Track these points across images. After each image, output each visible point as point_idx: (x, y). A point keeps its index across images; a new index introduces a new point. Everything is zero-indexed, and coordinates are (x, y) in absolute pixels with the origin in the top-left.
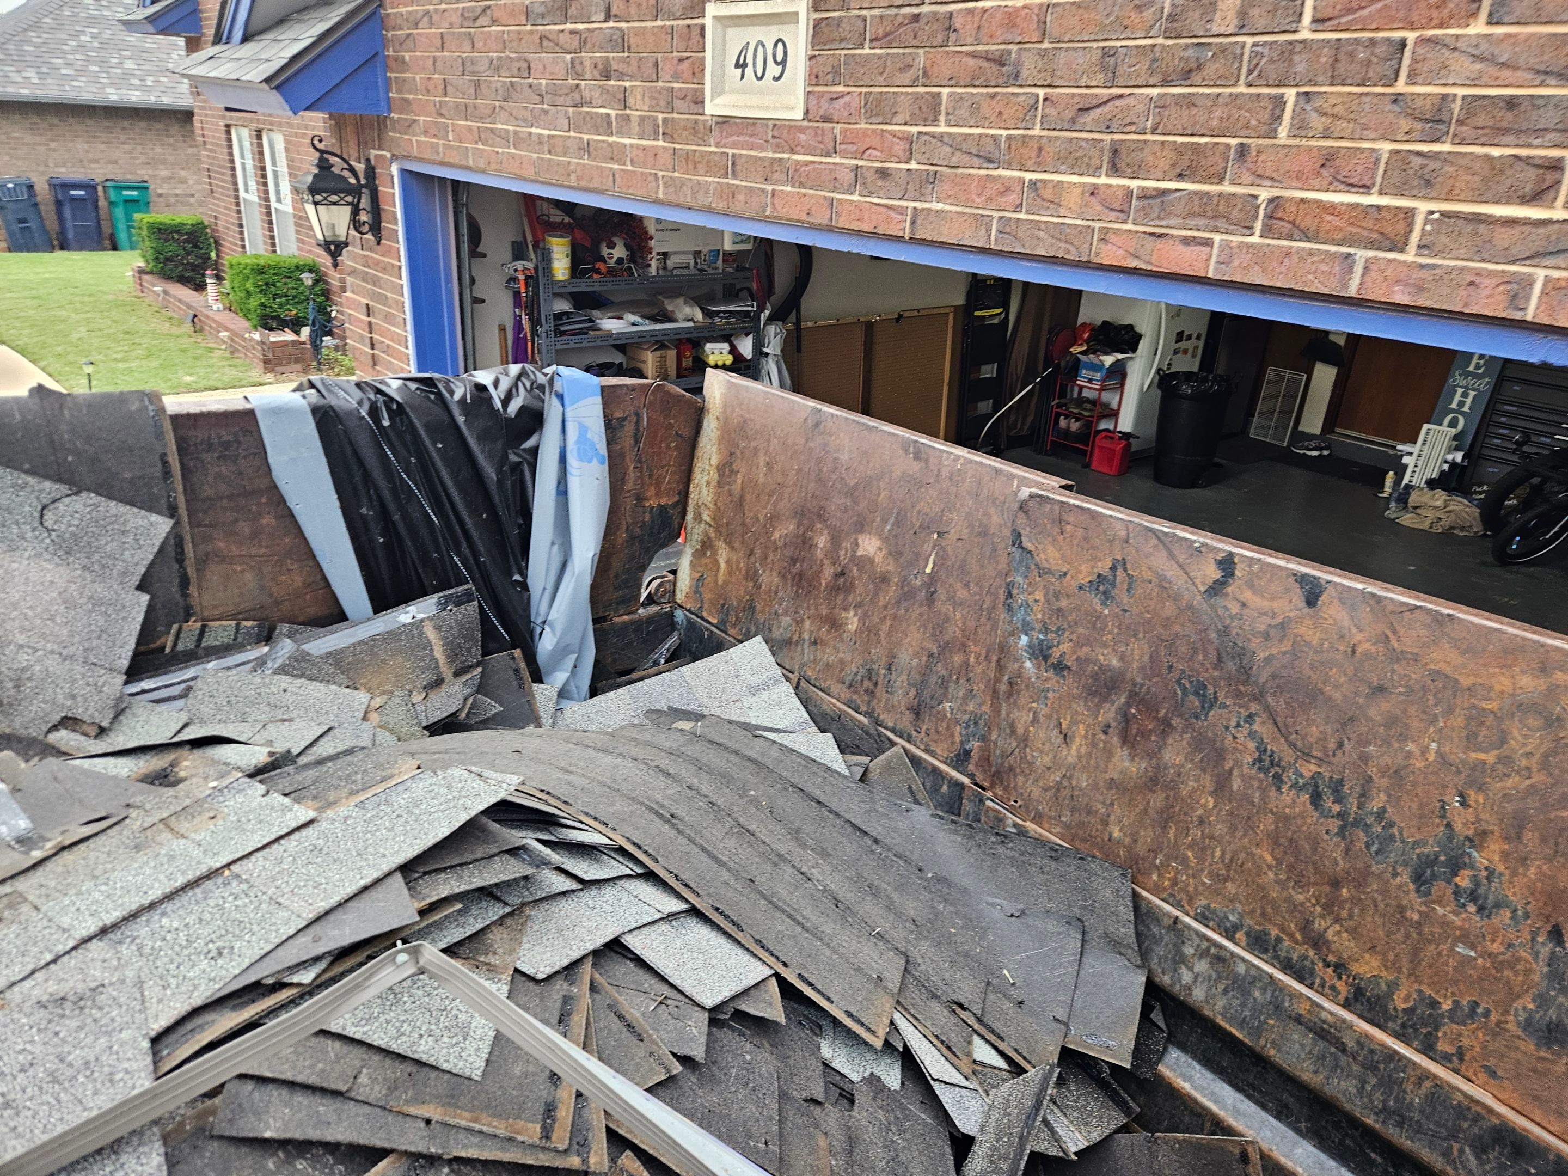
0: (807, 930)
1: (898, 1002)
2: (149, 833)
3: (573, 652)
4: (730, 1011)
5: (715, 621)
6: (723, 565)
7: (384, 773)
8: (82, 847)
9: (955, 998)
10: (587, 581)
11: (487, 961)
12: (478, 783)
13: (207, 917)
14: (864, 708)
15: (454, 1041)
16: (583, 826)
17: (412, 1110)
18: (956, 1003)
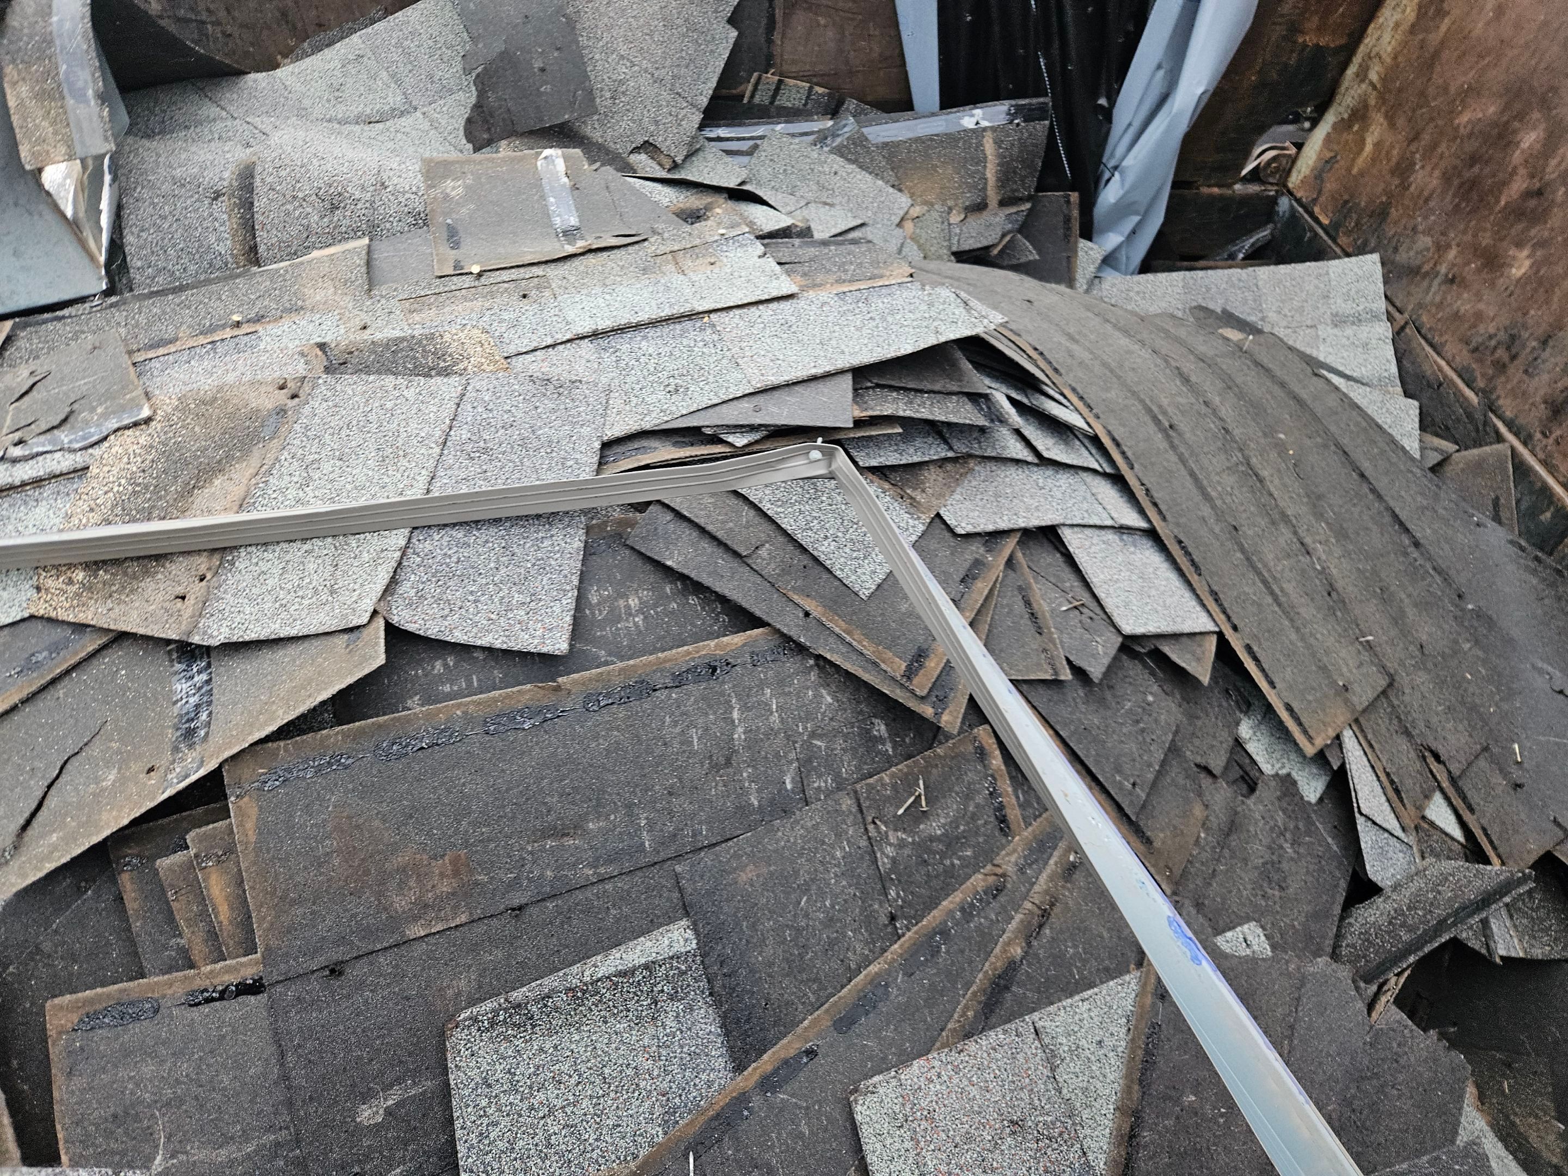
0: (1279, 605)
1: (1356, 721)
2: (658, 260)
3: (1136, 213)
4: (1150, 646)
5: (1326, 221)
6: (1369, 147)
7: (876, 272)
8: (605, 254)
9: (1434, 746)
10: (1183, 126)
11: (913, 495)
12: (960, 311)
13: (677, 353)
14: (1481, 383)
15: (855, 554)
16: (1064, 401)
17: (796, 598)
18: (1432, 751)
